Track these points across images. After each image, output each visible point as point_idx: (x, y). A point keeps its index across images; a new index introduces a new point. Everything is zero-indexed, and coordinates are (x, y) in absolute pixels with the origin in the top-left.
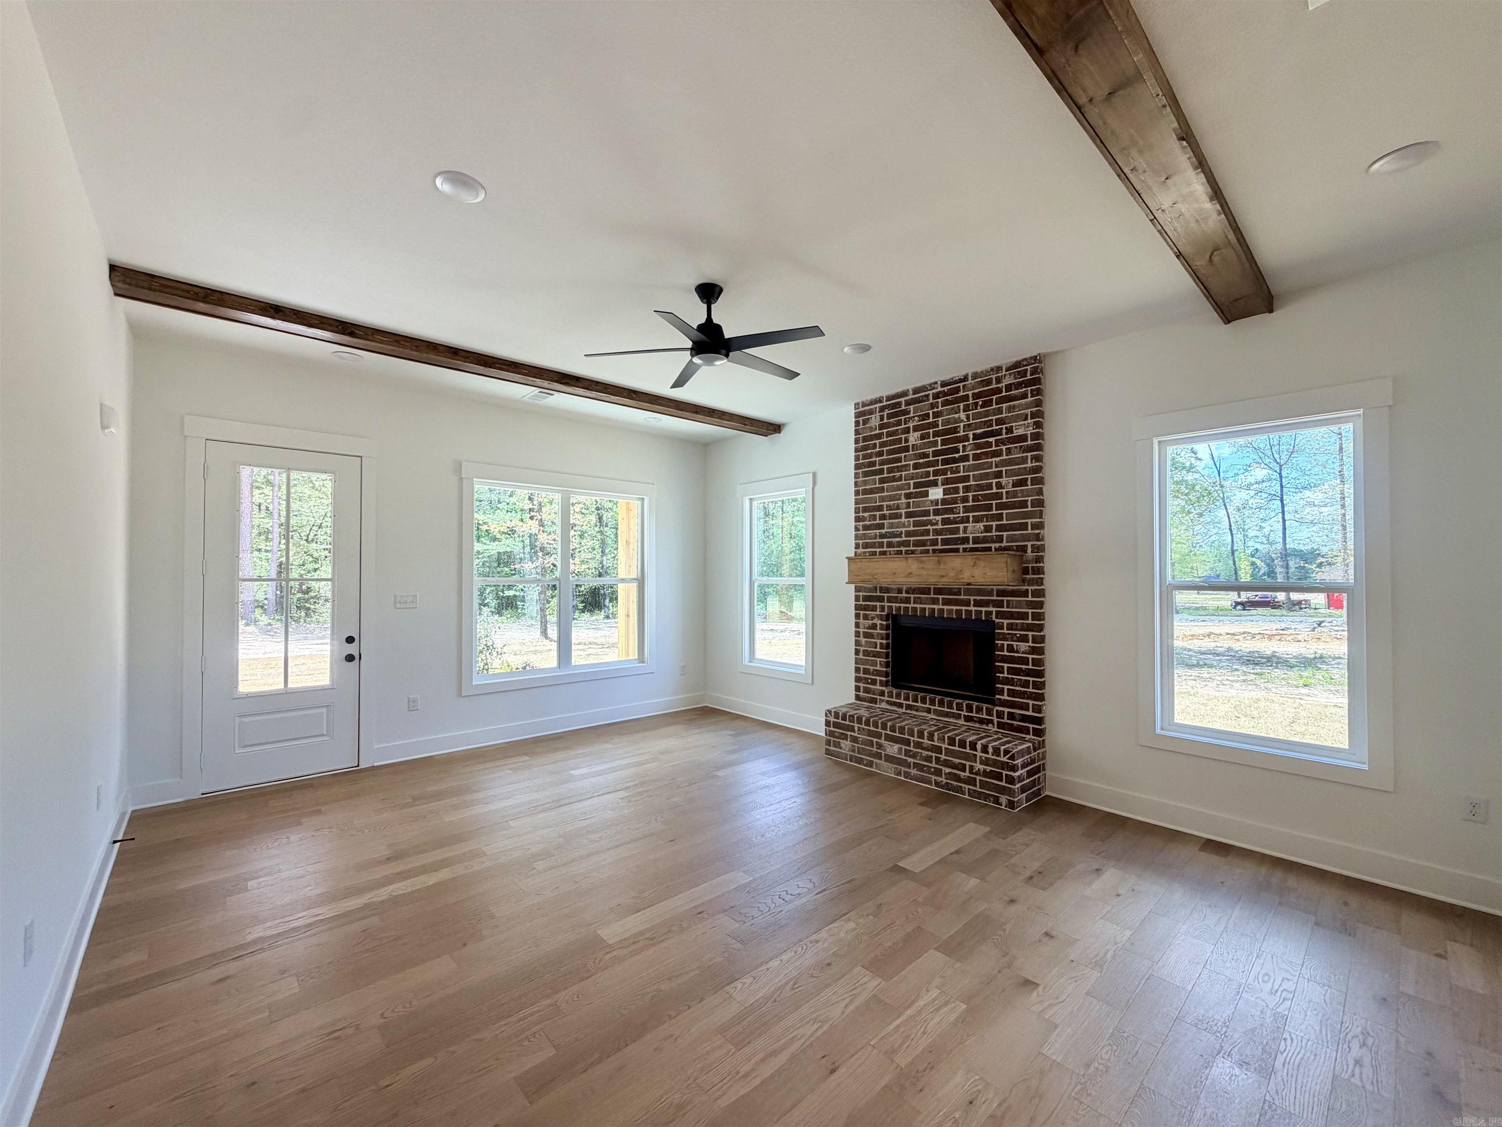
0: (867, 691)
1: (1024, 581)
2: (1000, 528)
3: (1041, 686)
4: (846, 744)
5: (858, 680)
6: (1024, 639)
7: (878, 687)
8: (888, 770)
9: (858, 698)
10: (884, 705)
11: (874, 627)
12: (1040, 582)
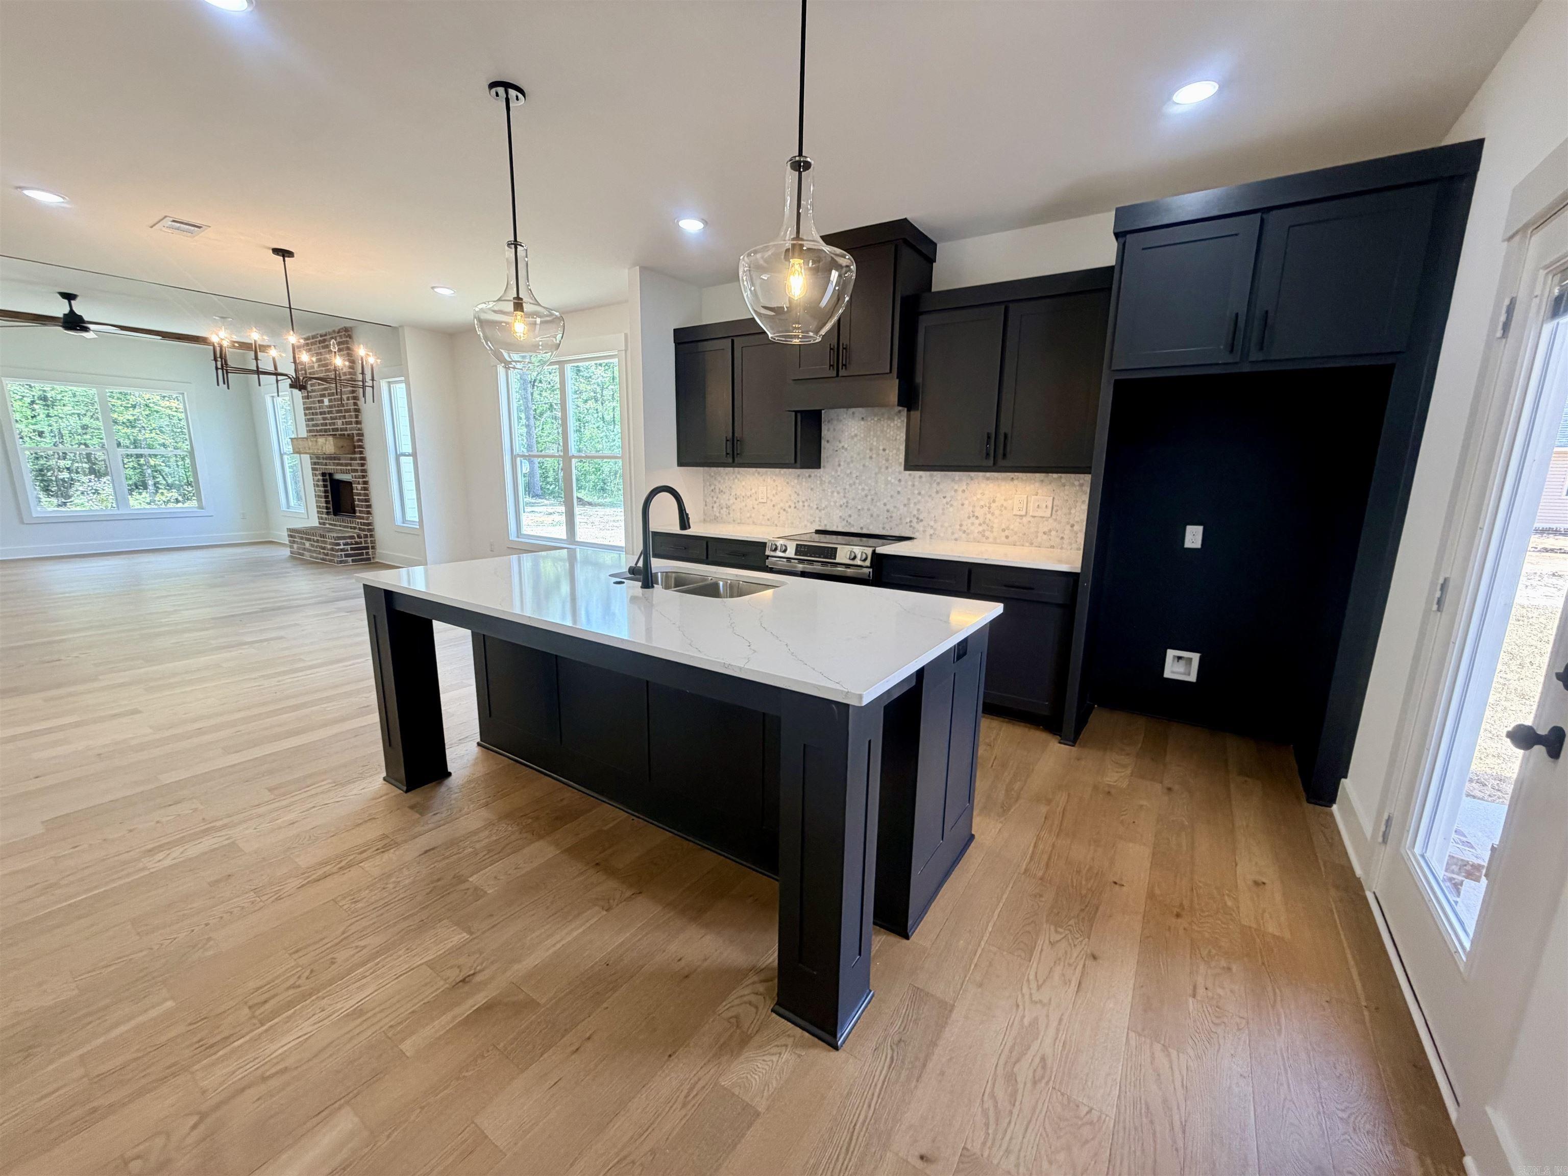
0: (322, 518)
1: (354, 453)
2: (347, 423)
3: (369, 506)
4: (295, 546)
5: (318, 512)
6: (359, 483)
7: (324, 516)
8: (307, 556)
9: (320, 523)
10: (327, 526)
11: (318, 481)
12: (361, 453)
